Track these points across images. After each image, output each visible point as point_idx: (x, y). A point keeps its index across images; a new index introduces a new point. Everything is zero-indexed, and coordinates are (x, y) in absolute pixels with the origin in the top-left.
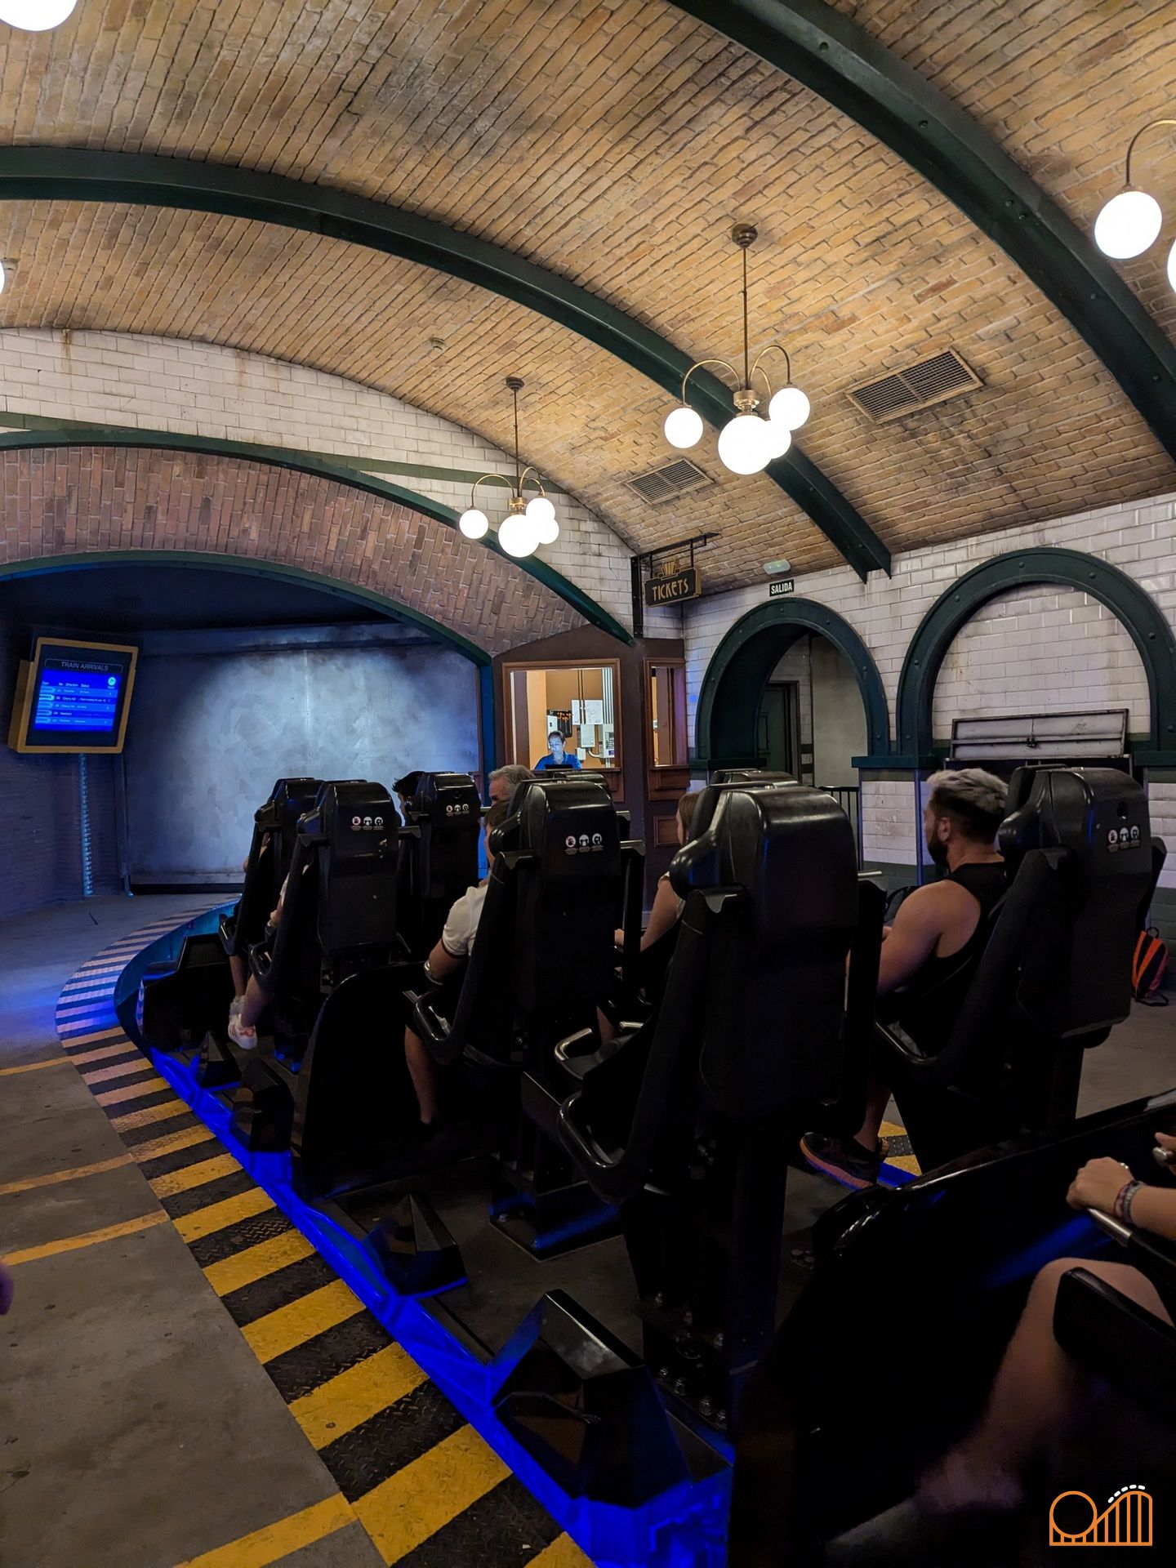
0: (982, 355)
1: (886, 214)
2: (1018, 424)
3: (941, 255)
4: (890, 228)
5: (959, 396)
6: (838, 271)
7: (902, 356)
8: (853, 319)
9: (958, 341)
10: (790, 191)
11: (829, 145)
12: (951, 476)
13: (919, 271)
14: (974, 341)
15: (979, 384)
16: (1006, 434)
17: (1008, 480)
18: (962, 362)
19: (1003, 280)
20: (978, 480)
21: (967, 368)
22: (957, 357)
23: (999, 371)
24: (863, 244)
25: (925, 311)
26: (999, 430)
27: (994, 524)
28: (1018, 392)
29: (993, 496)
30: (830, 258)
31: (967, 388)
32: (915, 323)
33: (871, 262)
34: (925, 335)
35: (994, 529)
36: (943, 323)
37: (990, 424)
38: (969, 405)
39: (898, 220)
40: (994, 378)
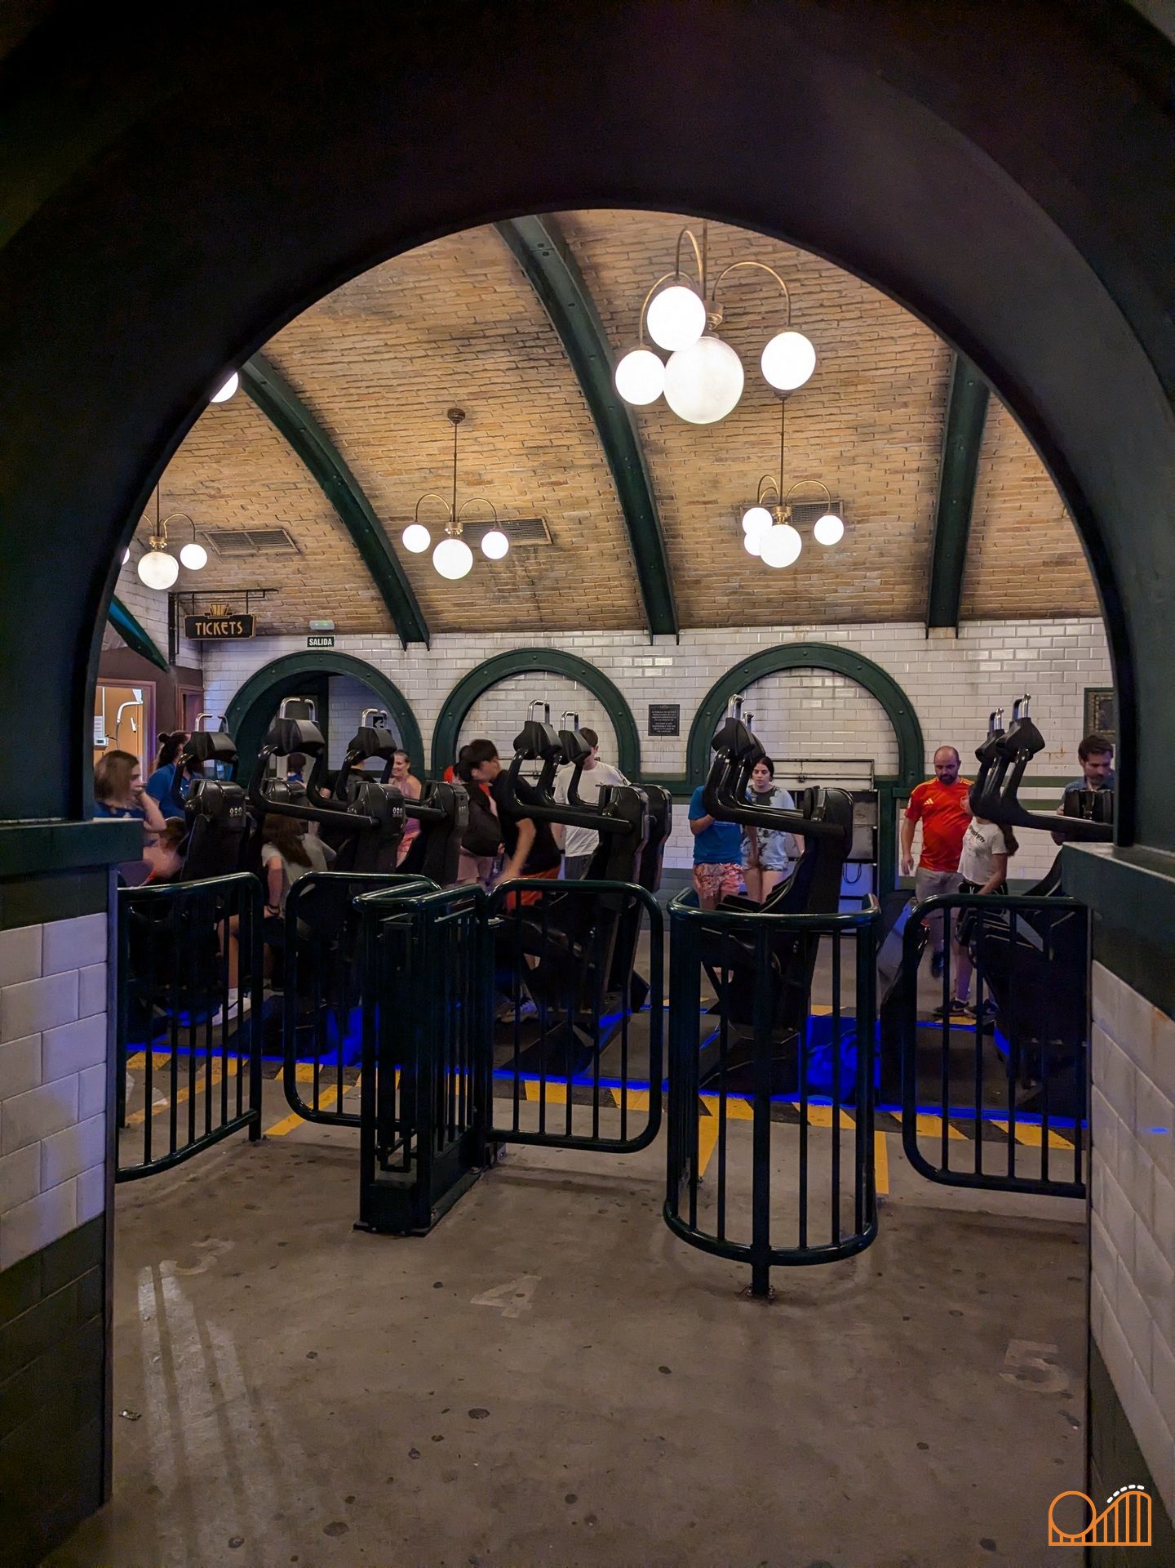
0: (559, 527)
1: (552, 437)
2: (560, 571)
3: (569, 468)
4: (550, 444)
5: (531, 546)
6: (500, 454)
7: (508, 513)
8: (490, 482)
9: (549, 515)
10: (505, 405)
11: (548, 394)
12: (500, 591)
13: (551, 471)
14: (558, 518)
15: (550, 542)
16: (552, 575)
17: (537, 602)
18: (545, 527)
19: (595, 492)
20: (518, 597)
21: (547, 531)
22: (544, 524)
23: (565, 539)
24: (526, 446)
25: (540, 493)
26: (547, 570)
27: (516, 627)
28: (570, 553)
29: (524, 610)
30: (499, 446)
31: (541, 542)
32: (529, 497)
33: (524, 457)
34: (531, 505)
35: (514, 630)
36: (546, 502)
37: (542, 566)
38: (536, 551)
39: (556, 443)
40: (559, 541)
